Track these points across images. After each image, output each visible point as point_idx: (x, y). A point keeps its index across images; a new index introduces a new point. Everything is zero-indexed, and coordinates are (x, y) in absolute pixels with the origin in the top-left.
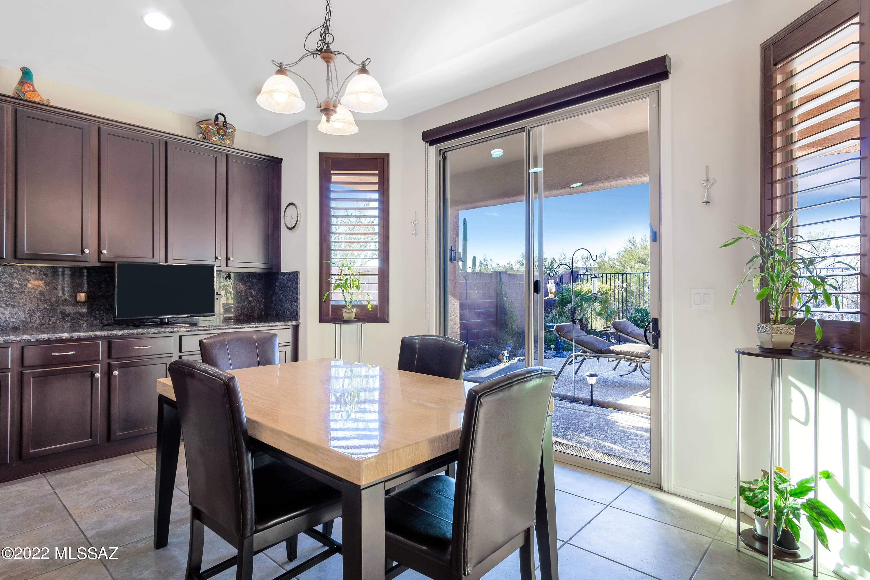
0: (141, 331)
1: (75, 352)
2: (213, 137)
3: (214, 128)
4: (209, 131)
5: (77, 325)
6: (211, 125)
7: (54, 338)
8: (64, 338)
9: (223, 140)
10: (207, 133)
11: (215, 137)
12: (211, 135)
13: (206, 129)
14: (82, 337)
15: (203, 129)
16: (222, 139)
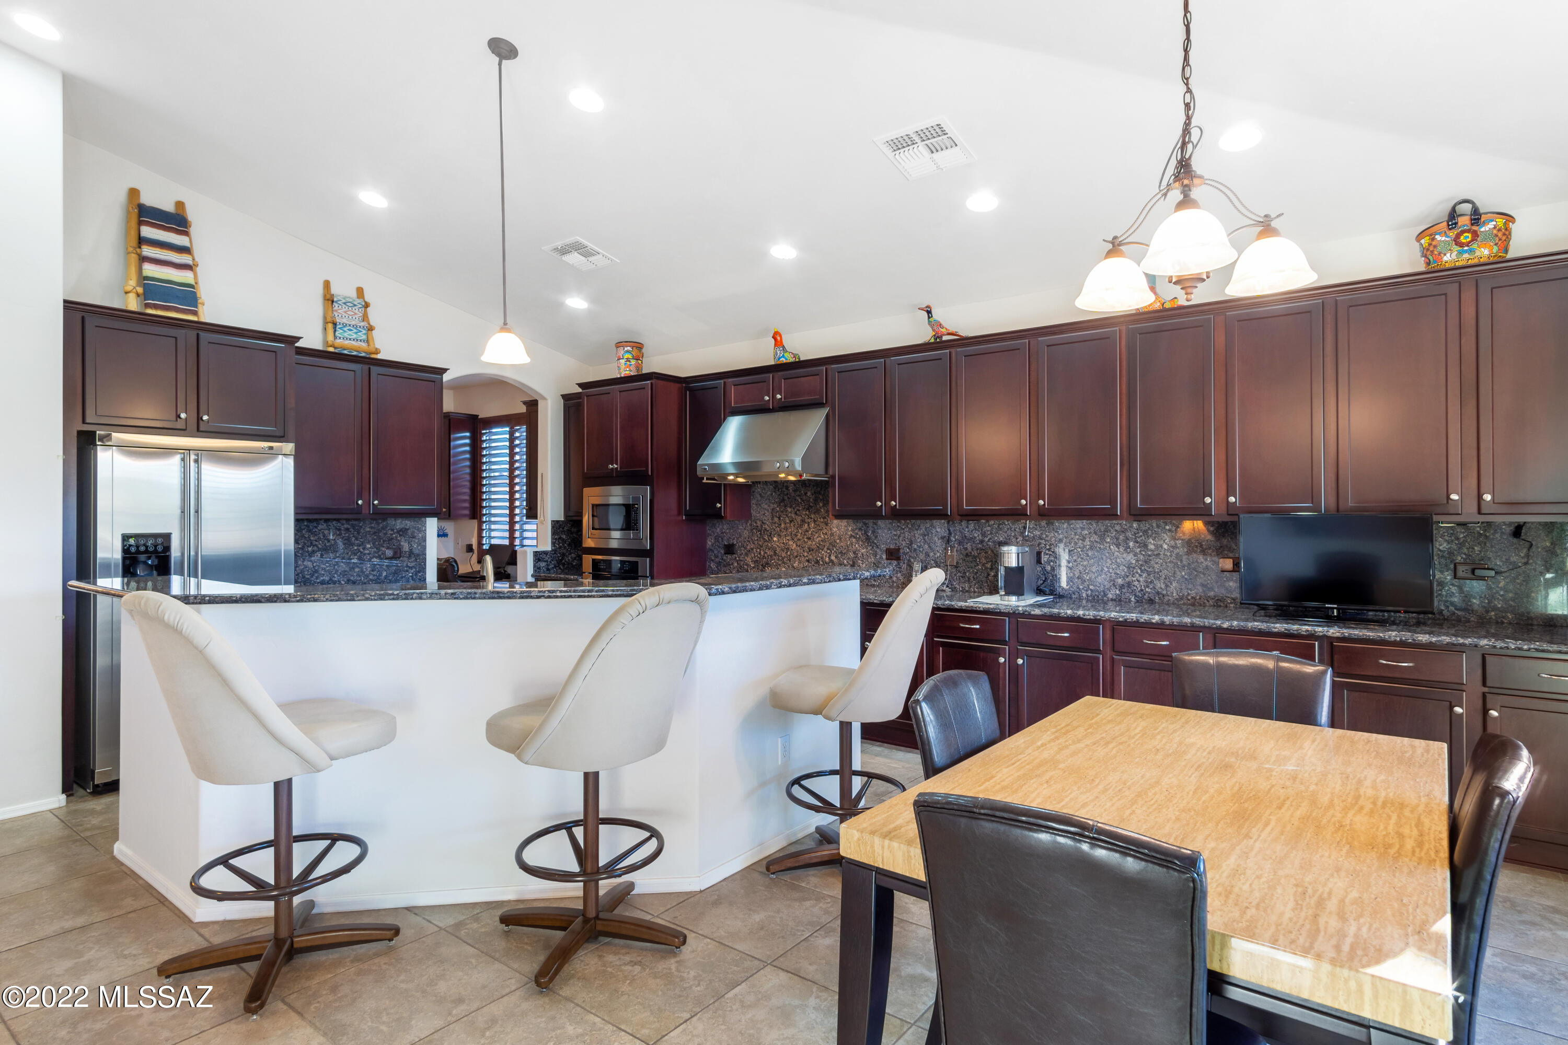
0: (1258, 626)
1: (1168, 643)
2: (1445, 255)
3: (1447, 236)
4: (1435, 247)
5: (1222, 604)
6: (1440, 234)
7: (1143, 620)
8: (1154, 621)
9: (1471, 251)
10: (1432, 252)
11: (1448, 255)
12: (1440, 253)
13: (1430, 245)
14: (1175, 623)
15: (1424, 246)
16: (1466, 252)
